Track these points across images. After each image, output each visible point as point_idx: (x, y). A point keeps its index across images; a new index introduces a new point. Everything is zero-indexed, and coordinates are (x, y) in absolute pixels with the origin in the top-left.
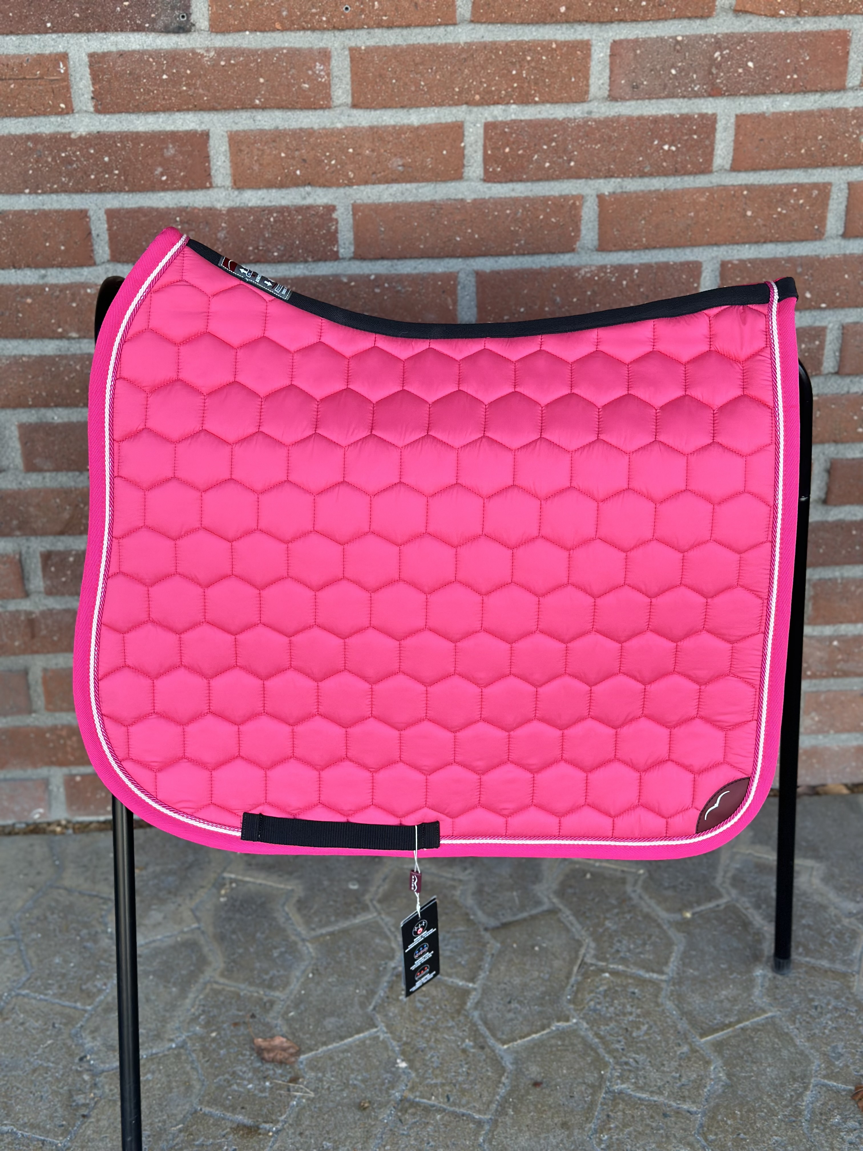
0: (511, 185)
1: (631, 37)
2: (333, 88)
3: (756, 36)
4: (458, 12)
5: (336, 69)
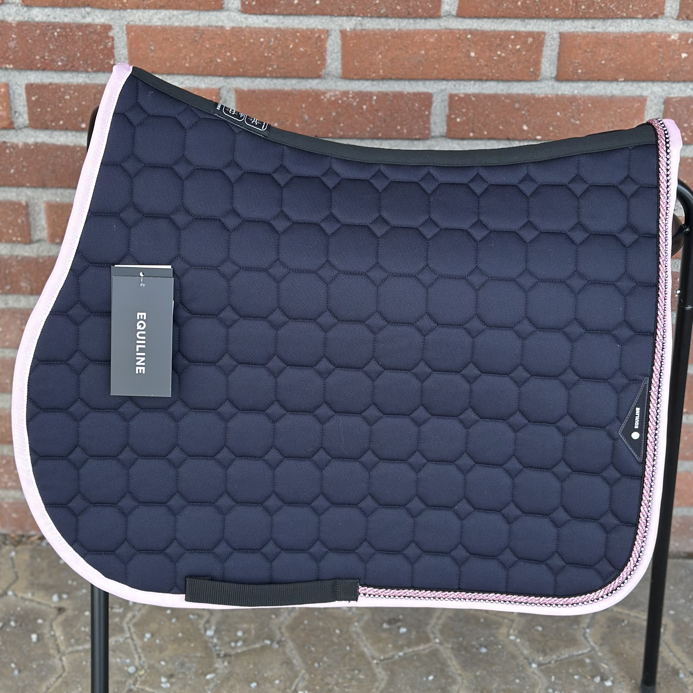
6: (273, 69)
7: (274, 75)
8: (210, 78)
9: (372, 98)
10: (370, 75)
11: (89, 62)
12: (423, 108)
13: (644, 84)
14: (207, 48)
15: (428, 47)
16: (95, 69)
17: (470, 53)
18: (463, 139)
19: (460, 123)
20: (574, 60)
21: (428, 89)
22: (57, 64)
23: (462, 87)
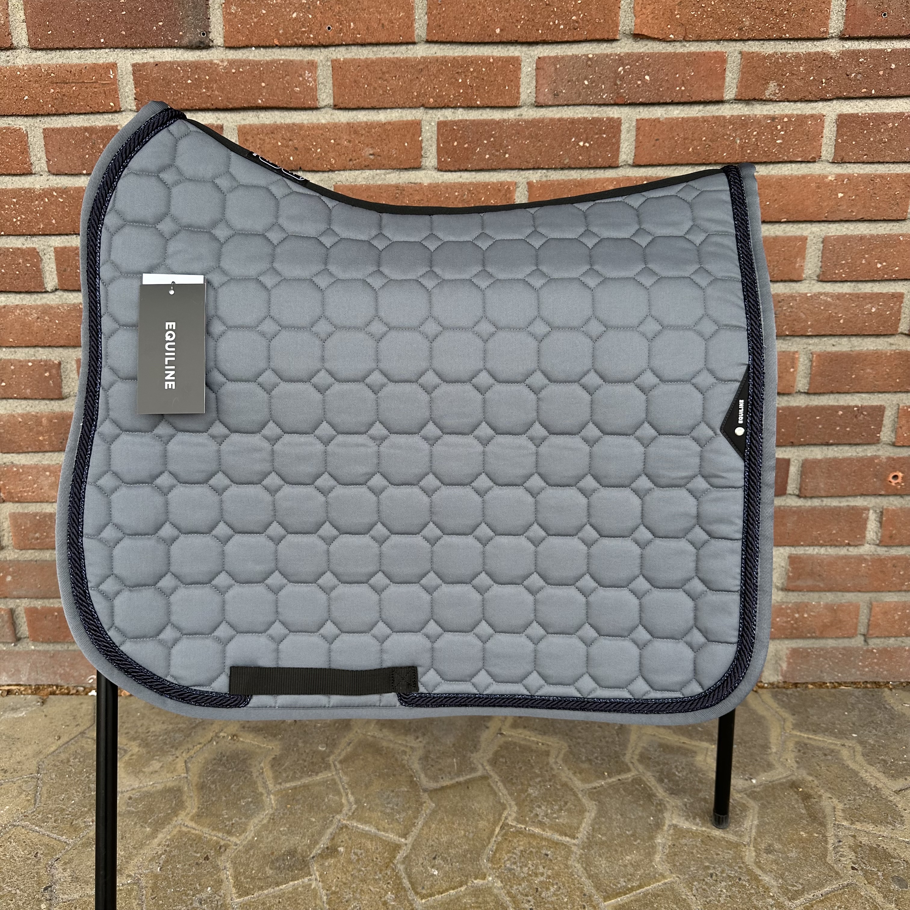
0: (459, 174)
1: (553, 54)
2: (319, 92)
3: (650, 55)
4: (416, 32)
5: (321, 77)
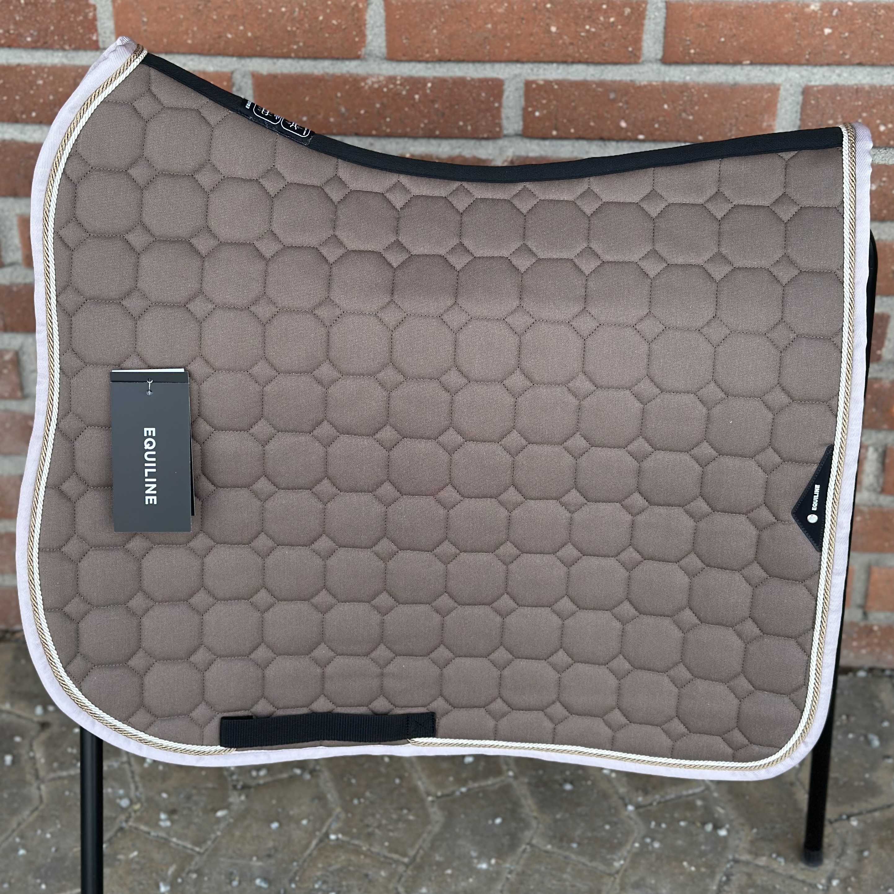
6: (299, 47)
7: (301, 54)
8: (220, 59)
9: (425, 85)
10: (422, 56)
11: (66, 38)
12: (492, 99)
13: (776, 69)
14: (214, 21)
15: (495, 19)
16: (73, 46)
17: (550, 28)
18: (544, 138)
19: (538, 118)
20: (684, 37)
21: (498, 74)
22: (25, 40)
23: (541, 71)
